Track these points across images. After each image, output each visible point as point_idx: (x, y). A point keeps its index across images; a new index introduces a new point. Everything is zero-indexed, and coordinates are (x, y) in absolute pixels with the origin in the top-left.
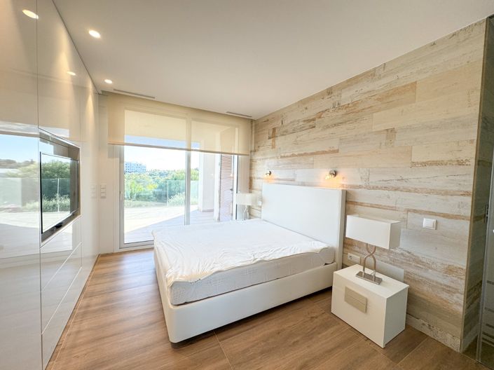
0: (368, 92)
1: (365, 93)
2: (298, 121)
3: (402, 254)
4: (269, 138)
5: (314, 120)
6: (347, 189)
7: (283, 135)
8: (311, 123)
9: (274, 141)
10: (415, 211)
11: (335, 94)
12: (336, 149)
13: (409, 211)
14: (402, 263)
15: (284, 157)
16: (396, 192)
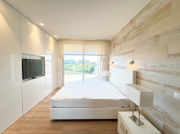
0: (147, 16)
1: (145, 18)
2: (121, 38)
3: (162, 112)
4: (113, 48)
5: (126, 37)
6: (137, 70)
7: (117, 46)
8: (125, 39)
9: (114, 49)
10: (170, 86)
11: (133, 22)
12: (133, 50)
13: (166, 86)
14: (162, 118)
15: (117, 55)
16: (160, 73)
